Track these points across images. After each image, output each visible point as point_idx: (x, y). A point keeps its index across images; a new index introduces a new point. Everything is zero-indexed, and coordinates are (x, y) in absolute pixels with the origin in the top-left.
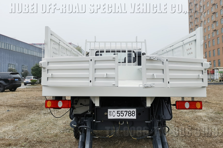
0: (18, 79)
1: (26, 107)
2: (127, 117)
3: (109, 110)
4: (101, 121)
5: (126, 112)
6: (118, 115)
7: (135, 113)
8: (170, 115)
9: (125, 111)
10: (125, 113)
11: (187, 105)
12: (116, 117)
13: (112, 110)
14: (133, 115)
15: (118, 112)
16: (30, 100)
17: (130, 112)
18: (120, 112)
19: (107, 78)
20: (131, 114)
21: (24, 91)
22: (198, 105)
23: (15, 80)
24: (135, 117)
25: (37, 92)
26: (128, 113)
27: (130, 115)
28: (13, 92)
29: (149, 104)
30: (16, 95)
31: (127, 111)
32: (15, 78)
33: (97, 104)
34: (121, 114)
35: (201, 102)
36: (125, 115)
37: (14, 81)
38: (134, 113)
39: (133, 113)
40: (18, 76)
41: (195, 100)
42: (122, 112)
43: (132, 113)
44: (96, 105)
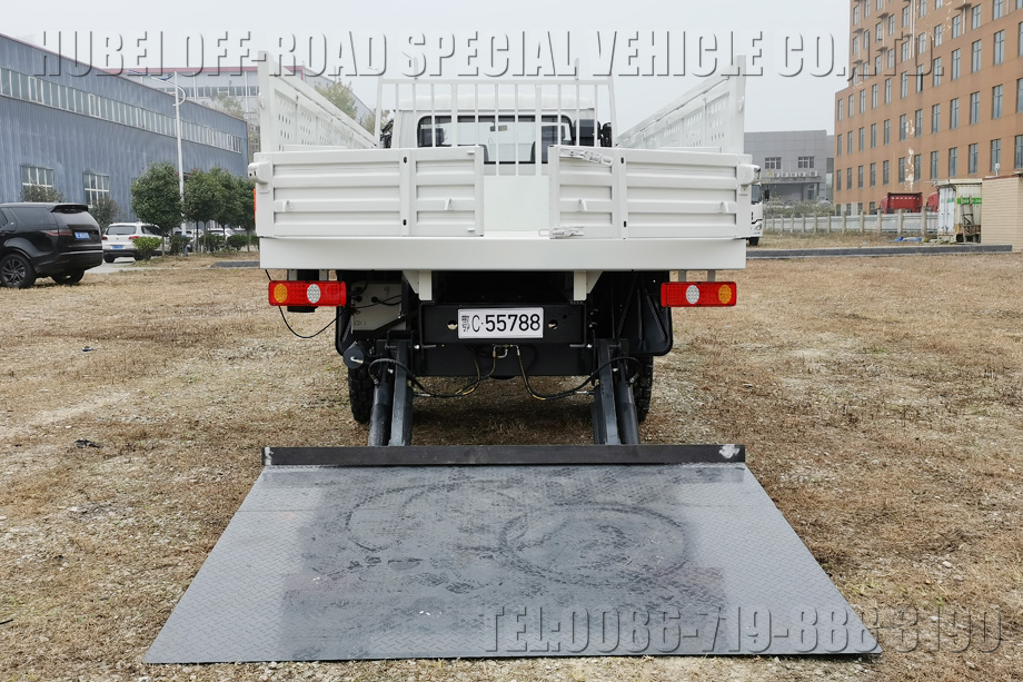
0: (89, 232)
1: (151, 337)
2: (517, 333)
3: (461, 313)
4: (439, 344)
5: (513, 318)
6: (490, 326)
7: (541, 322)
8: (666, 338)
9: (510, 316)
10: (509, 322)
11: (693, 295)
12: (483, 334)
13: (470, 313)
14: (535, 326)
15: (489, 319)
16: (153, 315)
17: (524, 319)
18: (495, 319)
19: (452, 212)
20: (526, 323)
21: (115, 284)
22: (725, 294)
23: (77, 235)
24: (539, 334)
25: (175, 287)
26: (518, 322)
27: (524, 326)
28: (74, 288)
29: (580, 293)
30: (88, 298)
31: (516, 316)
32: (75, 228)
33: (425, 293)
34: (497, 325)
35: (732, 285)
36: (509, 326)
37: (73, 240)
38: (537, 322)
39: (533, 322)
40: (86, 218)
41: (718, 278)
42: (501, 318)
43: (529, 322)
44: (421, 298)
